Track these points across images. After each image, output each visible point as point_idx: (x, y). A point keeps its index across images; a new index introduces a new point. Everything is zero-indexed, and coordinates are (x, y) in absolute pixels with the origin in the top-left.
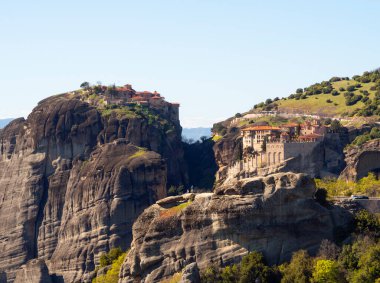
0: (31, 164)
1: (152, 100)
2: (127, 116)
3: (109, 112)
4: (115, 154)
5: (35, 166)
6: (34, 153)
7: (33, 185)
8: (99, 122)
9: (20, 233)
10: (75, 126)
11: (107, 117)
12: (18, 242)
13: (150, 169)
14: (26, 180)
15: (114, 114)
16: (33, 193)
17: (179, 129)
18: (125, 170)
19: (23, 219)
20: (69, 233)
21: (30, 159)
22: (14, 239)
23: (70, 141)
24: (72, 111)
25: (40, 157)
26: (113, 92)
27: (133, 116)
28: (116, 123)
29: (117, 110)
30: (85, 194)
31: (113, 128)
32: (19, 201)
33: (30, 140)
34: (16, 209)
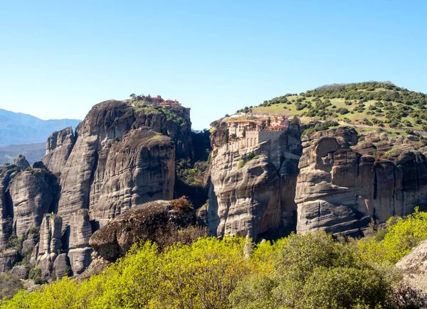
0: (88, 143)
1: (173, 105)
2: (152, 112)
3: (141, 109)
4: (140, 137)
5: (90, 144)
6: (90, 135)
7: (88, 157)
8: (133, 116)
9: (79, 189)
10: (117, 118)
11: (139, 112)
12: (78, 195)
13: (162, 148)
14: (84, 154)
15: (144, 111)
16: (88, 163)
17: (189, 124)
18: (144, 149)
19: (81, 180)
20: (106, 191)
21: (87, 140)
22: (75, 192)
23: (113, 128)
24: (116, 108)
25: (94, 138)
26: (149, 99)
27: (156, 112)
28: (145, 117)
29: (145, 108)
30: (117, 165)
31: (142, 120)
32: (79, 168)
33: (88, 128)
34: (77, 173)
